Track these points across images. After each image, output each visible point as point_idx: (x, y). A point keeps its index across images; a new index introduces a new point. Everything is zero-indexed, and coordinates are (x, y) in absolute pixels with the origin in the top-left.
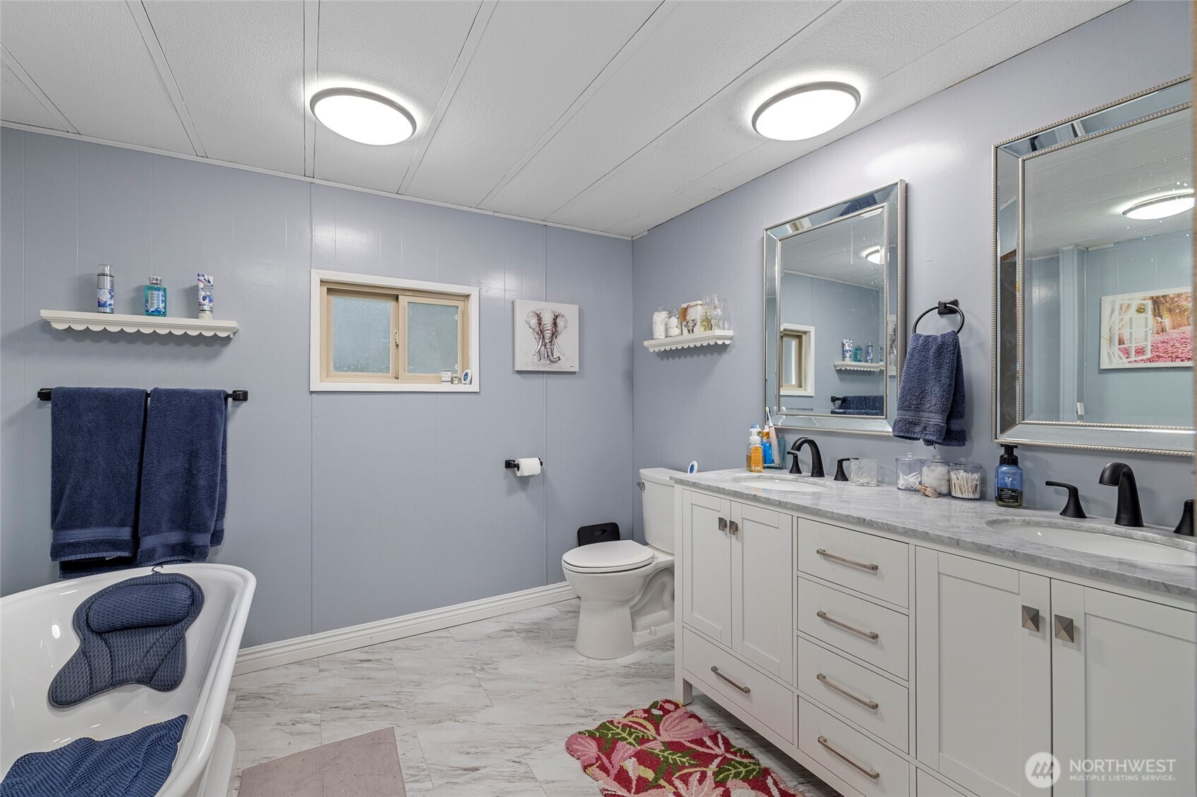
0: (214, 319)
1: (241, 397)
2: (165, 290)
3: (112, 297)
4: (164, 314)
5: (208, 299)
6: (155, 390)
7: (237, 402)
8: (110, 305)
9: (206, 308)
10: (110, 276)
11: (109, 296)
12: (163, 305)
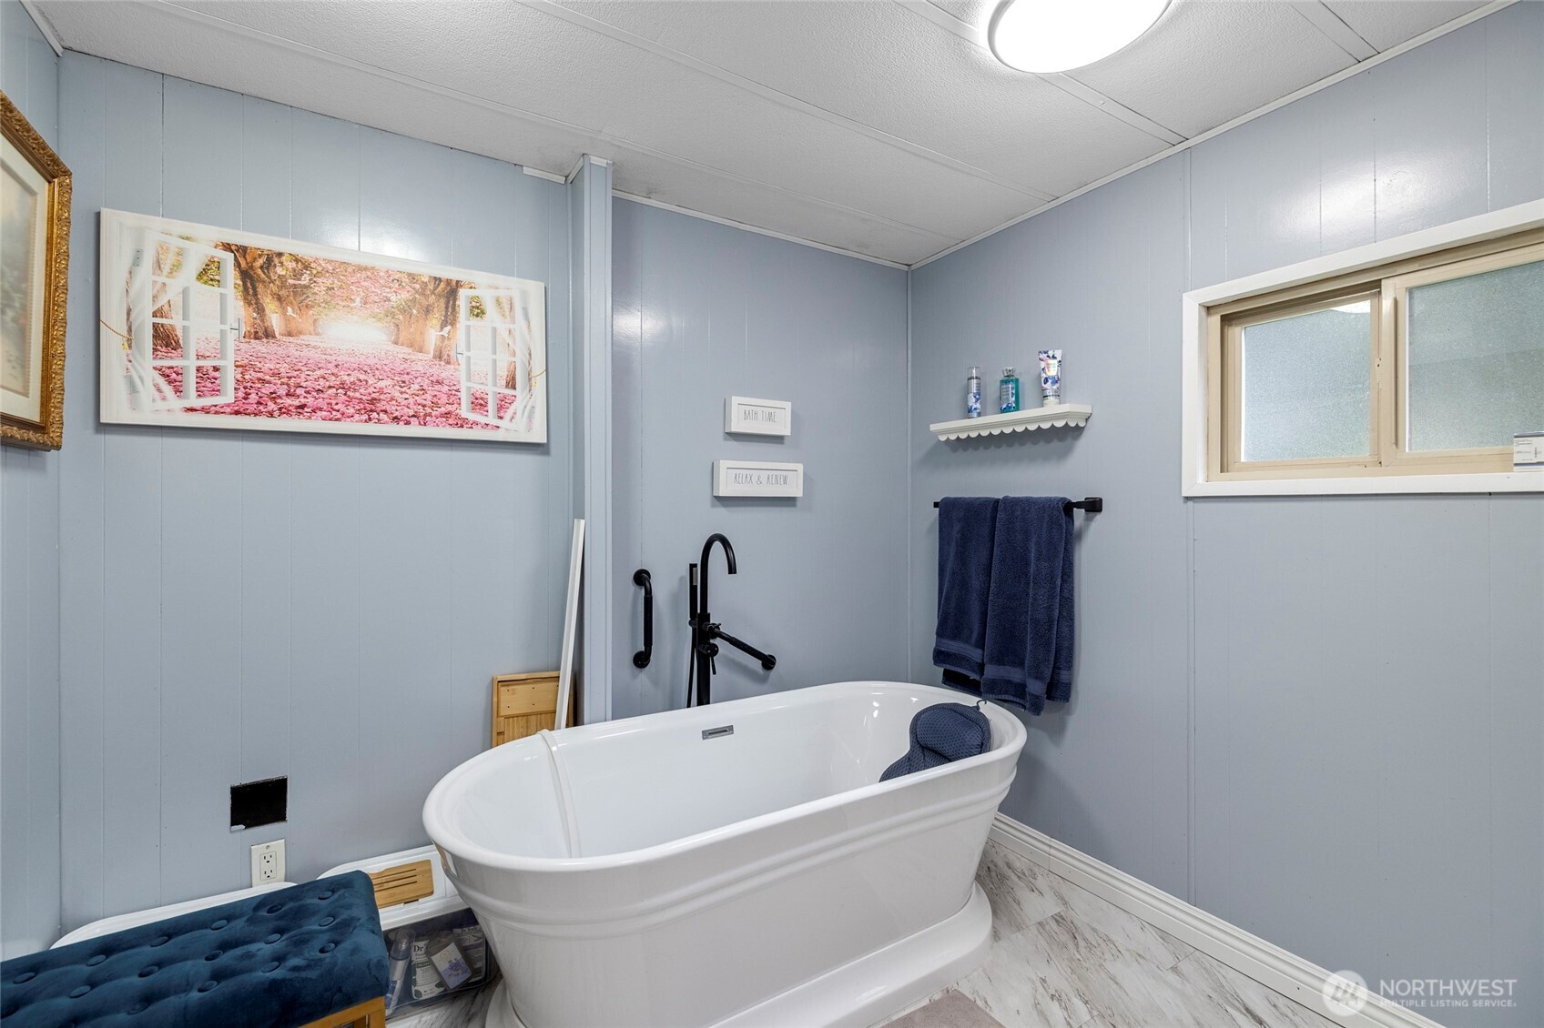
0: (1060, 404)
1: (1094, 506)
2: (1017, 380)
3: (977, 400)
4: (1017, 409)
5: (1050, 381)
6: (1006, 499)
7: (1091, 514)
8: (975, 409)
9: (1048, 393)
10: (977, 378)
11: (974, 400)
12: (1014, 399)
